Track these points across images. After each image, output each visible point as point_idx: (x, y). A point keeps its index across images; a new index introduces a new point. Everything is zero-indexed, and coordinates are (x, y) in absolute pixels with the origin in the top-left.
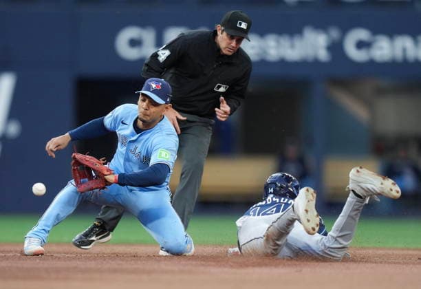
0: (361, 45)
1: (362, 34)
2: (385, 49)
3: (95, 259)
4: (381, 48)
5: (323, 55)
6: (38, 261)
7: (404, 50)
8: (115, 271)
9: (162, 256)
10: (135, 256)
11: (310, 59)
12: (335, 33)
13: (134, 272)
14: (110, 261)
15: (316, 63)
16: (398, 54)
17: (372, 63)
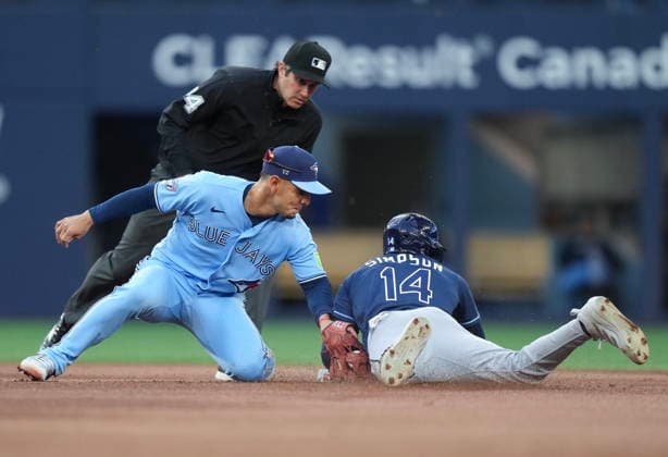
0: (524, 63)
1: (525, 46)
2: (559, 69)
3: (120, 385)
4: (554, 67)
5: (467, 78)
6: (34, 389)
7: (589, 71)
8: (150, 404)
9: (222, 382)
10: (182, 383)
11: (448, 83)
12: (484, 45)
13: (181, 405)
14: (144, 390)
15: (456, 90)
16: (581, 77)
17: (540, 91)
